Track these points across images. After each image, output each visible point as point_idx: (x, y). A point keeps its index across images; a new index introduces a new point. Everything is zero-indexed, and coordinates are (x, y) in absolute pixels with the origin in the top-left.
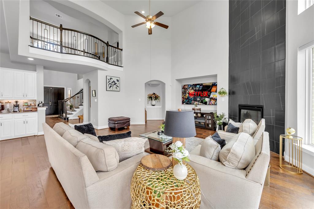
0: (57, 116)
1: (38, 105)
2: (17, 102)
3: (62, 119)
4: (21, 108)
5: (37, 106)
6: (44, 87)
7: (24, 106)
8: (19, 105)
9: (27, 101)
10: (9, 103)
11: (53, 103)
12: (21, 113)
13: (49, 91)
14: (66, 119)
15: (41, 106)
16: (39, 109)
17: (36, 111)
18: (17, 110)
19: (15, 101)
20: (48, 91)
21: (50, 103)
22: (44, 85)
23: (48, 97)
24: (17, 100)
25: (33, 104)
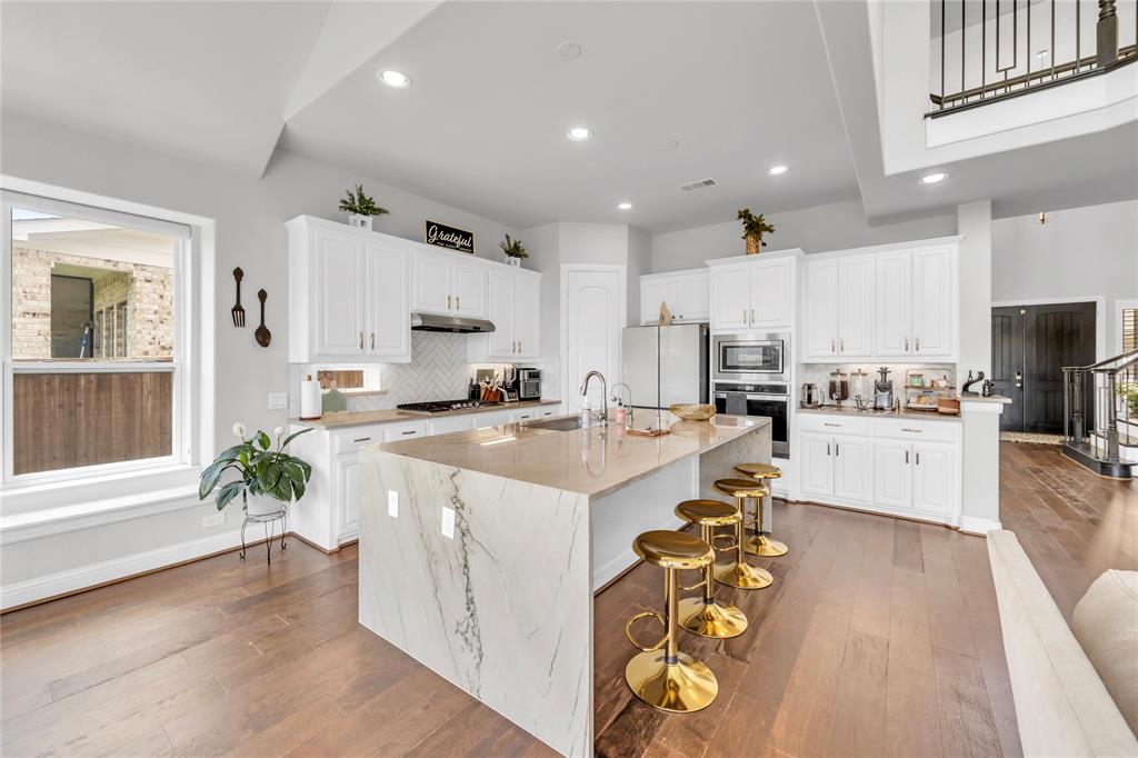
0: (1055, 440)
1: (966, 387)
2: (884, 372)
3: (1088, 463)
4: (899, 394)
5: (959, 390)
6: (993, 309)
7: (910, 391)
8: (891, 382)
9: (919, 366)
10: (861, 377)
11: (1030, 376)
12: (899, 417)
13: (1014, 322)
14: (1116, 471)
15: (977, 394)
16: (968, 406)
17: (955, 414)
18: (885, 404)
19: (878, 367)
20: (1010, 326)
21: (1019, 378)
22: (993, 299)
23: (1006, 354)
24: (884, 366)
25: (943, 384)
